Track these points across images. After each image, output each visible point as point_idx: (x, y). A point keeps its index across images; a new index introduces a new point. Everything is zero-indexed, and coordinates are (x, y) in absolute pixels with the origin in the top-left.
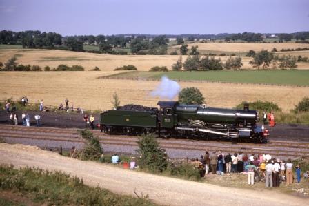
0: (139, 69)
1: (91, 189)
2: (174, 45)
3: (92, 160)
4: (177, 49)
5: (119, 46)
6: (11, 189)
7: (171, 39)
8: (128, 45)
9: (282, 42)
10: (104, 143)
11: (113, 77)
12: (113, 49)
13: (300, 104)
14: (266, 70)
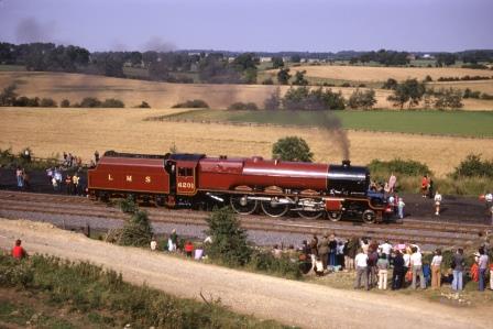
0: (211, 106)
1: (135, 287)
2: (268, 69)
3: (136, 245)
4: (273, 75)
5: (179, 69)
6: (14, 286)
7: (263, 60)
8: (194, 67)
9: (441, 66)
10: (156, 221)
11: (170, 117)
12: (170, 74)
13: (464, 165)
14: (414, 110)
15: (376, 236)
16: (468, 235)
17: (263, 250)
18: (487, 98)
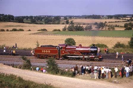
0: (48, 30)
1: (26, 81)
2: (63, 20)
3: (27, 69)
4: (65, 22)
5: (39, 21)
7: (62, 18)
8: (43, 20)
9: (109, 19)
10: (33, 62)
11: (37, 33)
12: (37, 22)
13: (116, 45)
14: (102, 30)
15: (93, 64)
16: (118, 64)
18: (121, 27)
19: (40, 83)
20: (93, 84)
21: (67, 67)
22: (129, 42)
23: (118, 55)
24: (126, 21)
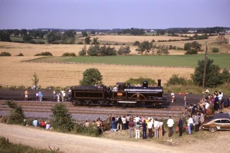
0: (53, 55)
1: (16, 145)
2: (80, 37)
3: (16, 124)
4: (83, 40)
5: (38, 37)
7: (78, 33)
8: (45, 37)
9: (159, 35)
10: (27, 111)
11: (34, 60)
12: (33, 40)
13: (171, 79)
14: (147, 55)
15: (133, 114)
16: (175, 112)
17: (79, 123)
18: (179, 49)
19: (40, 149)
20: (133, 147)
21: (87, 119)
22: (192, 74)
23: (173, 97)
24: (188, 40)
